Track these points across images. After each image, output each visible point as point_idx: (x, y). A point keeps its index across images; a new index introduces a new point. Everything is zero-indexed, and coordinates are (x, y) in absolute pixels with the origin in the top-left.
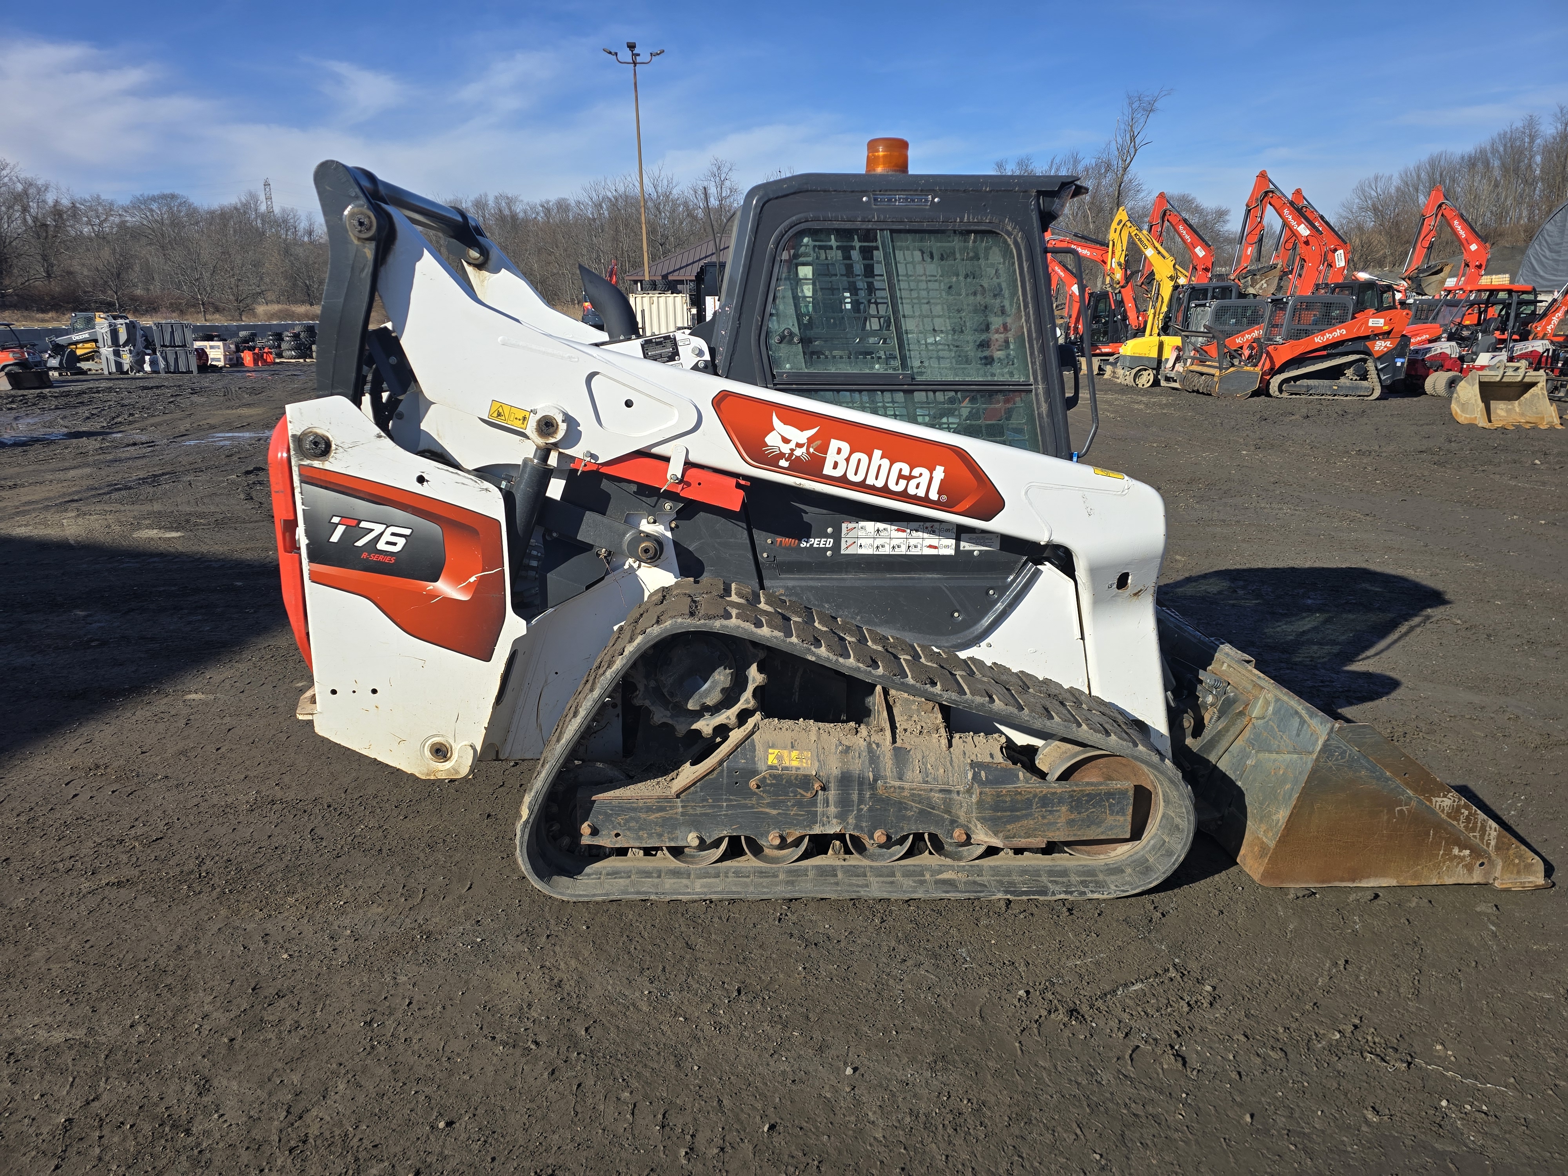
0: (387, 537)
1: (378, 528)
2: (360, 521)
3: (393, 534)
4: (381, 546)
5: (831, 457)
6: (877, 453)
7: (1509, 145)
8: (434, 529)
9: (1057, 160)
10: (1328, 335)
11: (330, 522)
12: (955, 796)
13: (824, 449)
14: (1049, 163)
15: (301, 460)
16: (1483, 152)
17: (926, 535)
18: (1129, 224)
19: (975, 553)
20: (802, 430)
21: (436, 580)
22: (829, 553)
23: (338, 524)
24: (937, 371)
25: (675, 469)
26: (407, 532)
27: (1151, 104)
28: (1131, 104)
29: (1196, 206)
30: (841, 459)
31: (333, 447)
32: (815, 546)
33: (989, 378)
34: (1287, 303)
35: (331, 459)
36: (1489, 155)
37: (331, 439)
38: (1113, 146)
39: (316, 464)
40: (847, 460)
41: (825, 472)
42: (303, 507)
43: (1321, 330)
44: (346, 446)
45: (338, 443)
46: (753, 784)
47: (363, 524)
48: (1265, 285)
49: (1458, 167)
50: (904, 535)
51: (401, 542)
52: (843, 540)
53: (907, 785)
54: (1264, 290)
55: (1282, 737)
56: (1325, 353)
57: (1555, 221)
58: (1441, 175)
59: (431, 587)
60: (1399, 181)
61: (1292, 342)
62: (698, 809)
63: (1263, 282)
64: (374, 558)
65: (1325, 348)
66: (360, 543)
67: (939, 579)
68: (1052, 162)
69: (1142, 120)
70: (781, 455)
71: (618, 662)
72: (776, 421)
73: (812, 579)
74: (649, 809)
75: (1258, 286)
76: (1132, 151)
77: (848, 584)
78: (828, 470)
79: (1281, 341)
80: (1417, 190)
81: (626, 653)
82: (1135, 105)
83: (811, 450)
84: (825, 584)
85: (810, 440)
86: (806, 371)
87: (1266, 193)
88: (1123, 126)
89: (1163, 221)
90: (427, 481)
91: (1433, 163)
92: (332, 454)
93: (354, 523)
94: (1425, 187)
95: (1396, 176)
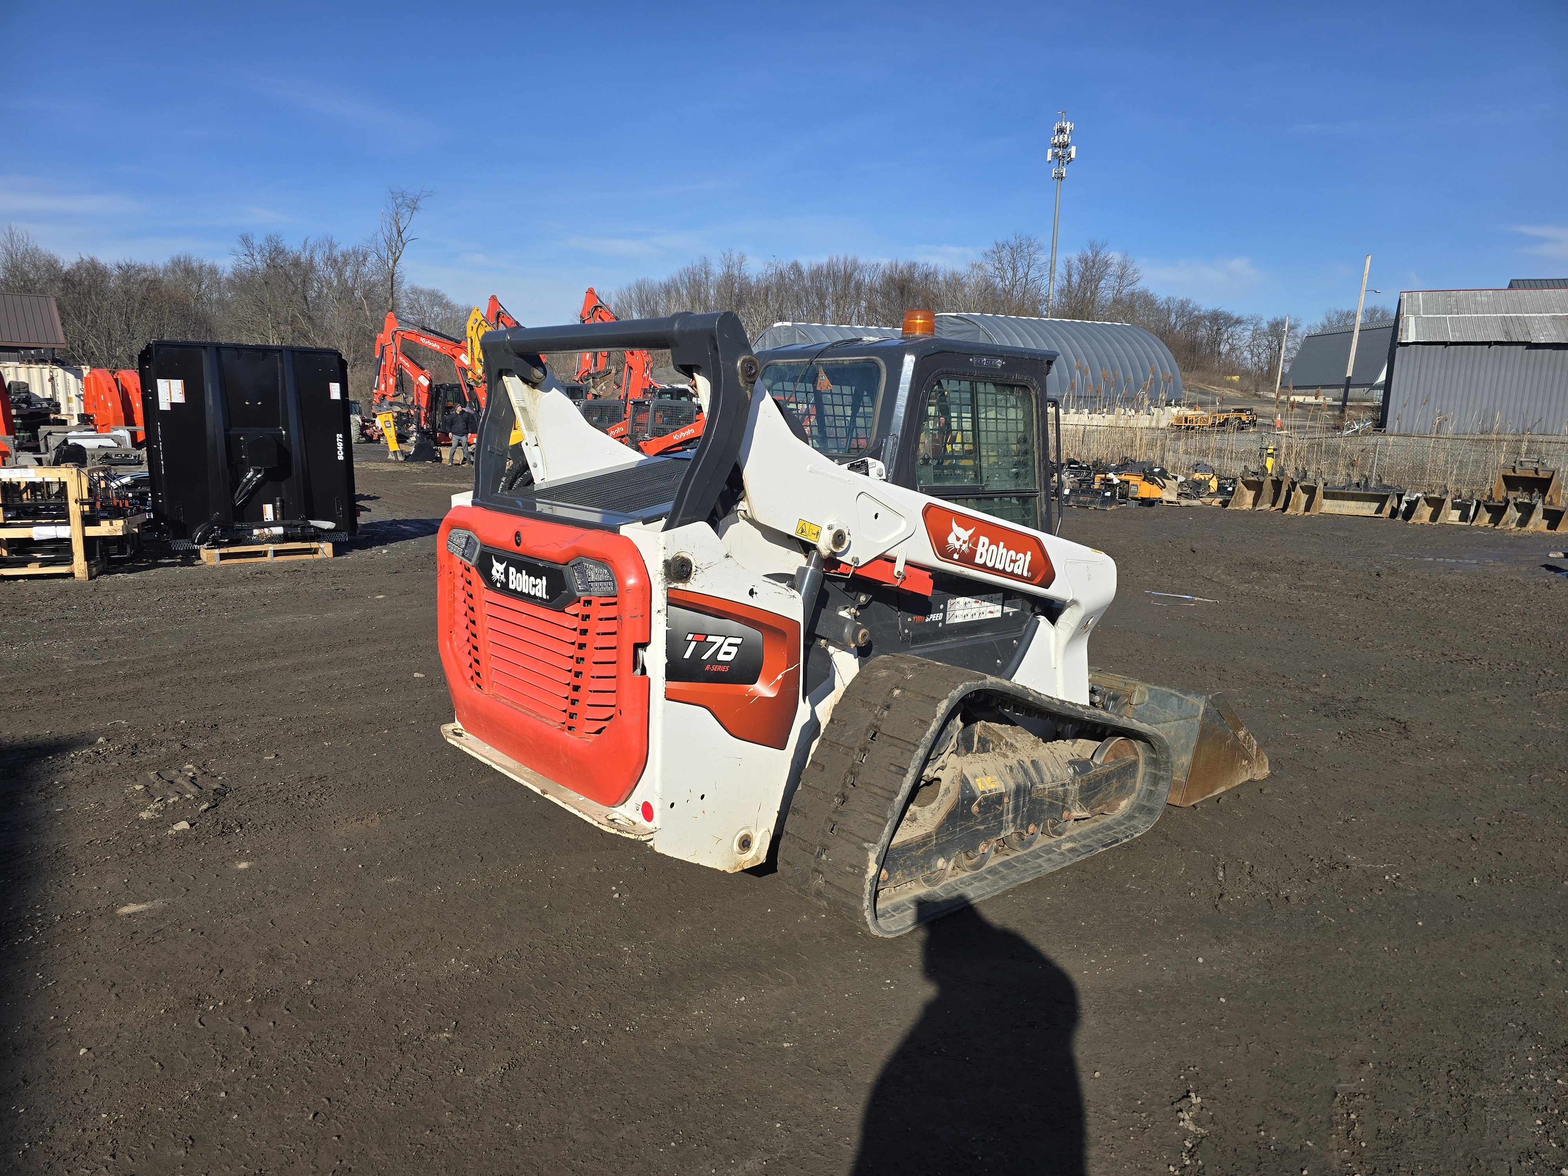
0: (725, 648)
1: (719, 640)
2: (707, 636)
3: (730, 645)
4: (721, 657)
5: (980, 549)
6: (1002, 544)
7: (692, 278)
8: (755, 634)
9: (311, 242)
10: (682, 434)
11: (685, 640)
12: (1067, 787)
13: (976, 544)
14: (302, 243)
15: (670, 583)
16: (674, 281)
17: (988, 604)
18: (484, 324)
19: (1011, 614)
20: (966, 530)
21: (754, 683)
22: (940, 625)
23: (691, 641)
24: (995, 484)
25: (899, 567)
26: (738, 641)
27: (415, 202)
28: (394, 199)
29: (447, 302)
30: (984, 550)
31: (694, 568)
32: (933, 620)
33: (1018, 488)
34: (648, 405)
35: (691, 580)
36: (679, 284)
37: (693, 561)
38: (381, 237)
39: (681, 586)
40: (987, 551)
41: (976, 561)
42: (667, 628)
43: (676, 430)
44: (703, 567)
45: (698, 565)
46: (975, 808)
47: (710, 639)
48: (604, 387)
49: (658, 291)
50: (977, 605)
51: (734, 650)
52: (948, 613)
53: (1047, 786)
54: (604, 391)
55: (1165, 712)
56: (681, 448)
57: (758, 345)
58: (647, 296)
59: (752, 689)
60: (617, 298)
61: (657, 439)
62: (944, 838)
63: (603, 384)
64: (715, 668)
65: (680, 444)
66: (705, 657)
67: (991, 636)
68: (305, 243)
69: (407, 215)
70: (955, 551)
71: (934, 724)
72: (954, 525)
73: (927, 647)
74: (919, 847)
75: (599, 388)
76: (400, 244)
77: (947, 647)
78: (978, 560)
79: (649, 438)
80: (631, 308)
81: (939, 715)
82: (399, 201)
83: (970, 545)
84: (936, 649)
85: (971, 537)
86: (935, 485)
87: (596, 307)
88: (388, 219)
89: (498, 322)
90: (756, 593)
91: (640, 288)
92: (693, 576)
93: (702, 638)
94: (636, 306)
95: (613, 295)
